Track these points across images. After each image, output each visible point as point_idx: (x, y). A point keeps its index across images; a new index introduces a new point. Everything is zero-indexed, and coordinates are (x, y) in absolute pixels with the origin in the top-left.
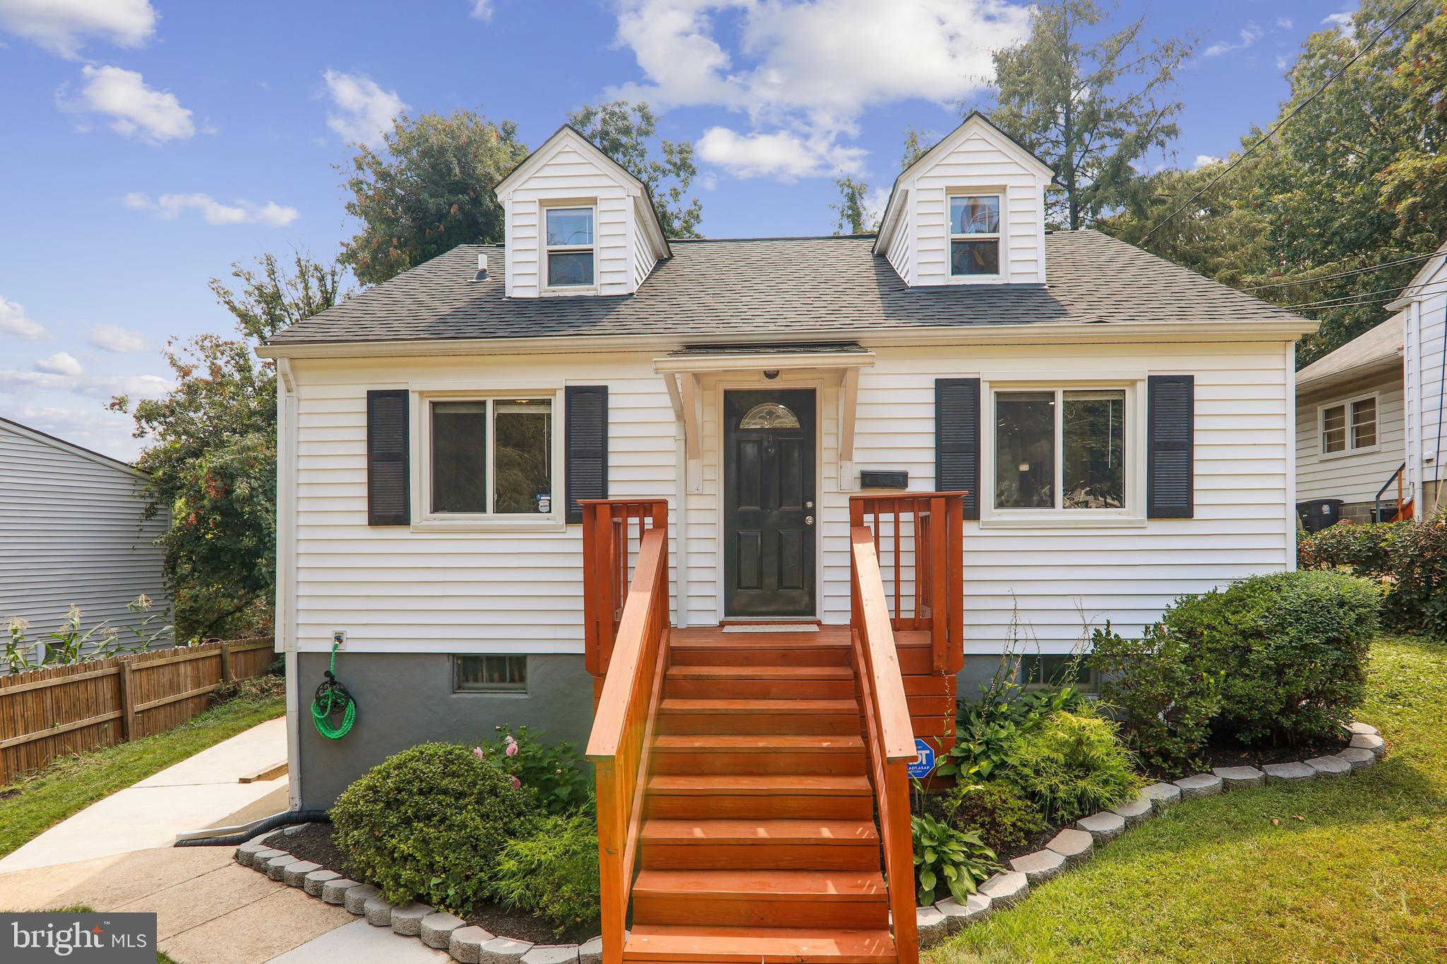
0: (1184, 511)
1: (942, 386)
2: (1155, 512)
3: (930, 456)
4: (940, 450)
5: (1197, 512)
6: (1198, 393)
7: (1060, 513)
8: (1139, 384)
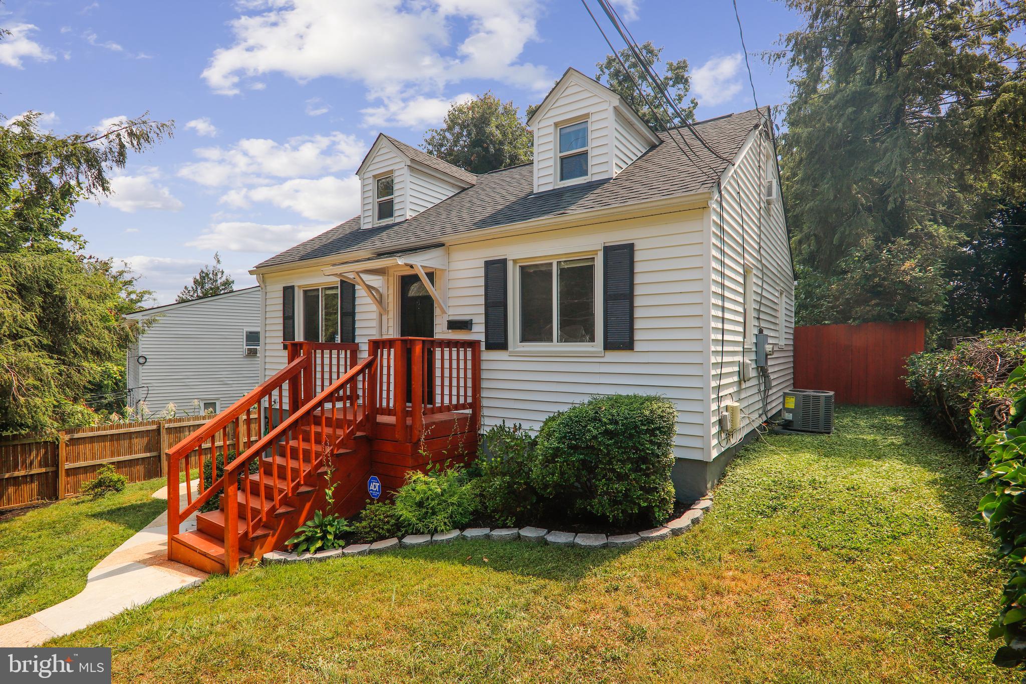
0: (628, 345)
1: (488, 264)
2: (609, 346)
3: (482, 310)
4: (487, 306)
5: (638, 346)
6: (638, 256)
7: (555, 346)
8: (599, 252)
